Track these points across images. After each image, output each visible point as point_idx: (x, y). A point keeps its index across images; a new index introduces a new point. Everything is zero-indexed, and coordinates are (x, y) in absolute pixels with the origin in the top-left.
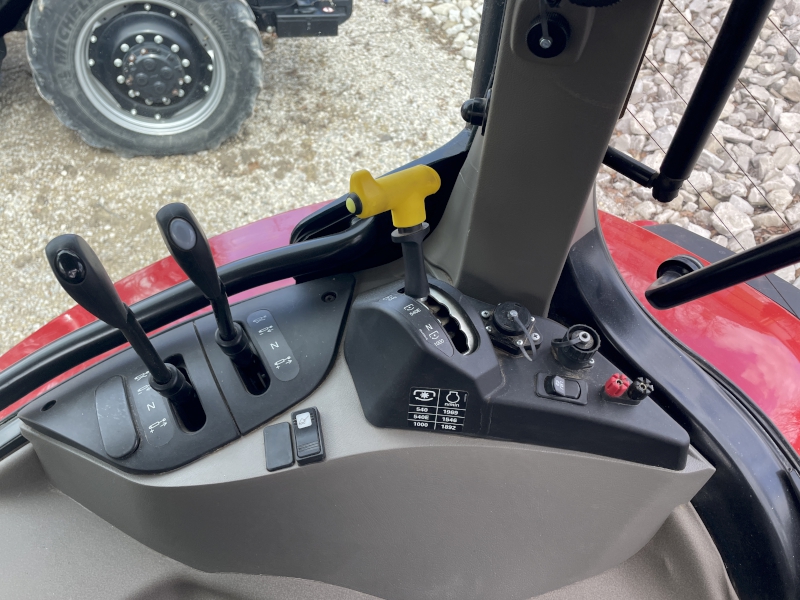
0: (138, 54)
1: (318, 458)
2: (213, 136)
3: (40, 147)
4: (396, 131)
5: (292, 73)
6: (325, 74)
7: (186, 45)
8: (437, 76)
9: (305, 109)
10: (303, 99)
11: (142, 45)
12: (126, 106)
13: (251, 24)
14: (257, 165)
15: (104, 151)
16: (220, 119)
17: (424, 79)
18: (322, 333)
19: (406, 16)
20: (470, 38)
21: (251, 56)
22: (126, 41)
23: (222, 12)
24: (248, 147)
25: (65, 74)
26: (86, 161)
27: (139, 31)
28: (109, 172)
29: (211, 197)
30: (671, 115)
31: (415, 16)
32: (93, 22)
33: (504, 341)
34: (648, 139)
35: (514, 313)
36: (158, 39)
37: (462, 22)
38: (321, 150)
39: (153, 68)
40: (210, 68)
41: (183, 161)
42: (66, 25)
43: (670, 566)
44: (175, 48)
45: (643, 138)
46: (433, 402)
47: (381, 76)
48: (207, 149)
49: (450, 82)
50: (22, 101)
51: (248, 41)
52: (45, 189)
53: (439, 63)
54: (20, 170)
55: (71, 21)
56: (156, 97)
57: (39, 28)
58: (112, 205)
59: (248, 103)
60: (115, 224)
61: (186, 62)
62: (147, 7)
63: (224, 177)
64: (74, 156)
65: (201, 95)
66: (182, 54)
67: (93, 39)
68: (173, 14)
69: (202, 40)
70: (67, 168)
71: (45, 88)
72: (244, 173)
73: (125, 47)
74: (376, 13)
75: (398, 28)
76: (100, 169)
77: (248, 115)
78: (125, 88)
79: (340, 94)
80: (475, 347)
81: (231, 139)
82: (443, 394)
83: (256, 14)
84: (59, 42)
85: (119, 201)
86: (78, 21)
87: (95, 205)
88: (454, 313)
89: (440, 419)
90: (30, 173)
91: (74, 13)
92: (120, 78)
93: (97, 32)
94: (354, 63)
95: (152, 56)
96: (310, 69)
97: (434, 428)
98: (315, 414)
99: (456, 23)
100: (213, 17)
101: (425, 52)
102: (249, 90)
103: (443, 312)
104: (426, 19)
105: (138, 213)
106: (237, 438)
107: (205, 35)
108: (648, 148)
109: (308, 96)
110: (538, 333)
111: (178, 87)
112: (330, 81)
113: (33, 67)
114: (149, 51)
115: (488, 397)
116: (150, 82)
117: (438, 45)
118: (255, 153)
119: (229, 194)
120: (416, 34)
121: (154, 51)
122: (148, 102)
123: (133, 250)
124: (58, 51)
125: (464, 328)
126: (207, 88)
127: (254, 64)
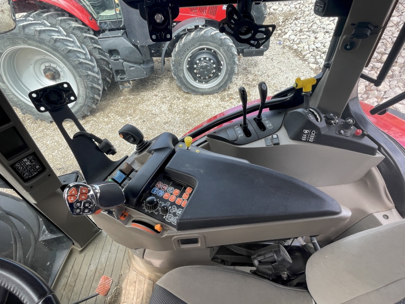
0: (201, 64)
1: (278, 144)
2: (219, 89)
3: (170, 91)
4: (280, 88)
5: (245, 69)
6: (256, 69)
7: (215, 60)
8: (298, 69)
9: (249, 80)
10: (248, 77)
11: (203, 61)
12: (195, 79)
13: (236, 53)
14: (232, 98)
15: (188, 93)
16: (222, 84)
17: (292, 70)
18: (279, 120)
19: (287, 49)
20: (312, 55)
21: (234, 63)
22: (198, 60)
23: (227, 50)
24: (229, 92)
25: (181, 70)
26: (182, 96)
27: (202, 57)
28: (188, 99)
29: (217, 107)
30: (398, 83)
31: (291, 48)
32: (190, 55)
33: (328, 121)
34: (385, 93)
35: (332, 115)
36: (207, 59)
37: (309, 50)
38: (253, 94)
39: (205, 68)
40: (221, 67)
41: (210, 96)
42: (183, 55)
43: (369, 183)
44: (212, 61)
45: (383, 93)
46: (308, 134)
47: (276, 69)
48: (217, 93)
49: (302, 71)
50: (166, 78)
51: (234, 58)
52: (172, 103)
53: (299, 65)
54: (165, 98)
55: (184, 54)
56: (204, 76)
57: (175, 56)
58: (189, 109)
59: (231, 78)
60: (190, 114)
61: (214, 66)
62: (205, 49)
63: (222, 102)
64: (179, 94)
65: (217, 76)
66: (213, 63)
67: (189, 59)
68: (213, 51)
69: (220, 59)
70: (177, 98)
71: (175, 74)
72: (228, 101)
73: (198, 62)
74: (276, 48)
75: (284, 53)
76: (186, 98)
77: (231, 82)
78: (196, 74)
79: (261, 75)
80: (321, 121)
81: (225, 90)
82: (311, 132)
83: (237, 50)
84: (180, 60)
85: (191, 108)
86: (186, 54)
87: (185, 108)
88: (315, 113)
89: (309, 138)
90: (167, 99)
91: (185, 52)
92: (195, 71)
93: (190, 57)
94: (267, 65)
95: (205, 64)
96: (251, 67)
97: (307, 141)
98: (277, 135)
99: (307, 50)
100: (225, 51)
101: (293, 61)
102: (232, 74)
103: (313, 113)
104: (295, 49)
105: (196, 111)
106: (258, 140)
107: (221, 57)
108: (385, 96)
109: (250, 76)
110: (337, 120)
111: (211, 73)
112: (258, 71)
113: (172, 68)
114: (204, 62)
115: (323, 133)
116: (204, 72)
117: (299, 58)
118: (231, 94)
119: (222, 107)
120: (291, 55)
121: (206, 62)
122: (202, 78)
123: (195, 122)
124: (180, 63)
125: (318, 117)
126: (219, 74)
127: (235, 66)
